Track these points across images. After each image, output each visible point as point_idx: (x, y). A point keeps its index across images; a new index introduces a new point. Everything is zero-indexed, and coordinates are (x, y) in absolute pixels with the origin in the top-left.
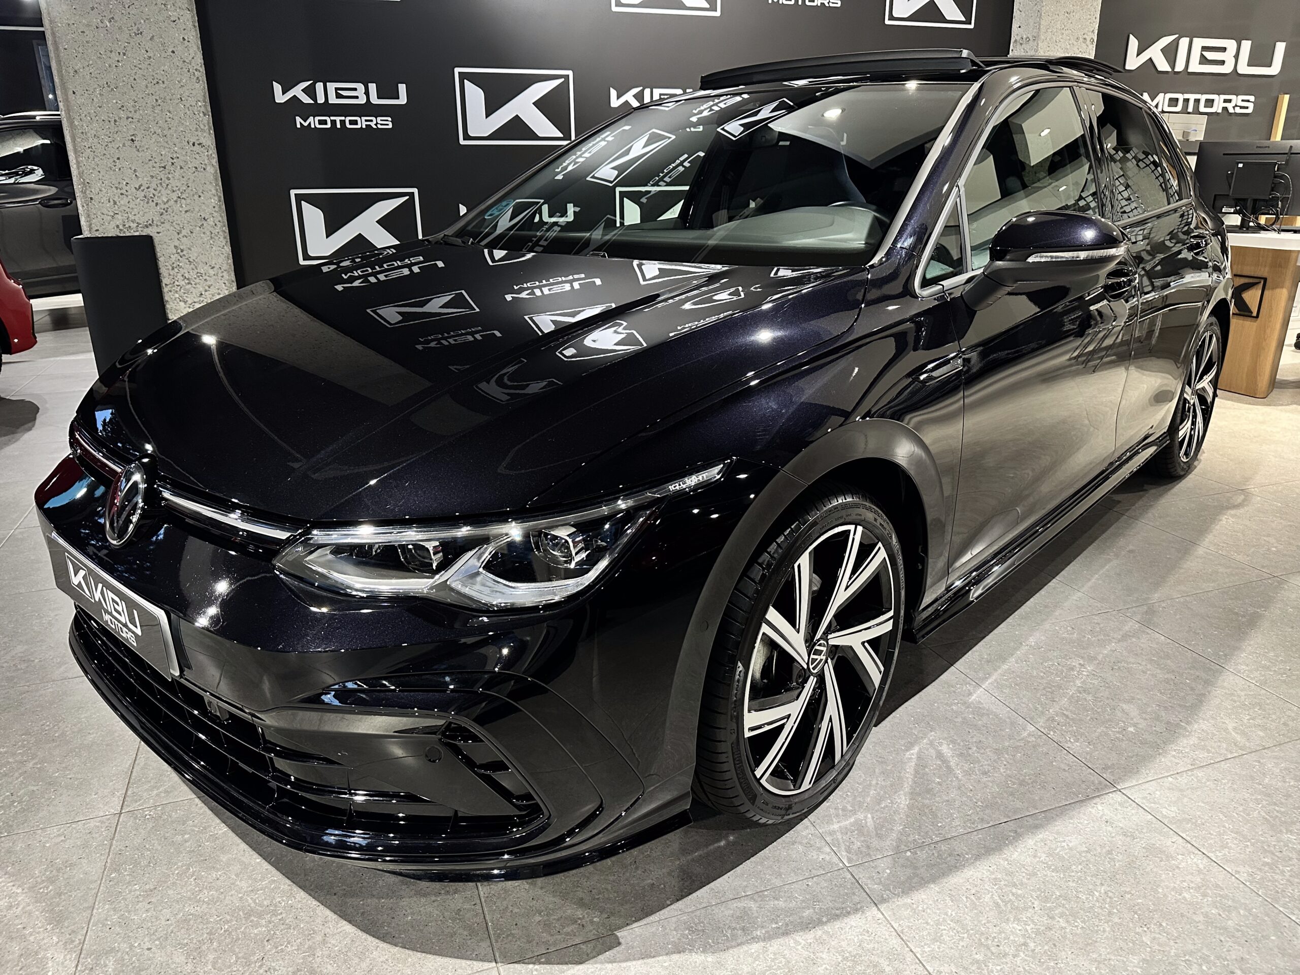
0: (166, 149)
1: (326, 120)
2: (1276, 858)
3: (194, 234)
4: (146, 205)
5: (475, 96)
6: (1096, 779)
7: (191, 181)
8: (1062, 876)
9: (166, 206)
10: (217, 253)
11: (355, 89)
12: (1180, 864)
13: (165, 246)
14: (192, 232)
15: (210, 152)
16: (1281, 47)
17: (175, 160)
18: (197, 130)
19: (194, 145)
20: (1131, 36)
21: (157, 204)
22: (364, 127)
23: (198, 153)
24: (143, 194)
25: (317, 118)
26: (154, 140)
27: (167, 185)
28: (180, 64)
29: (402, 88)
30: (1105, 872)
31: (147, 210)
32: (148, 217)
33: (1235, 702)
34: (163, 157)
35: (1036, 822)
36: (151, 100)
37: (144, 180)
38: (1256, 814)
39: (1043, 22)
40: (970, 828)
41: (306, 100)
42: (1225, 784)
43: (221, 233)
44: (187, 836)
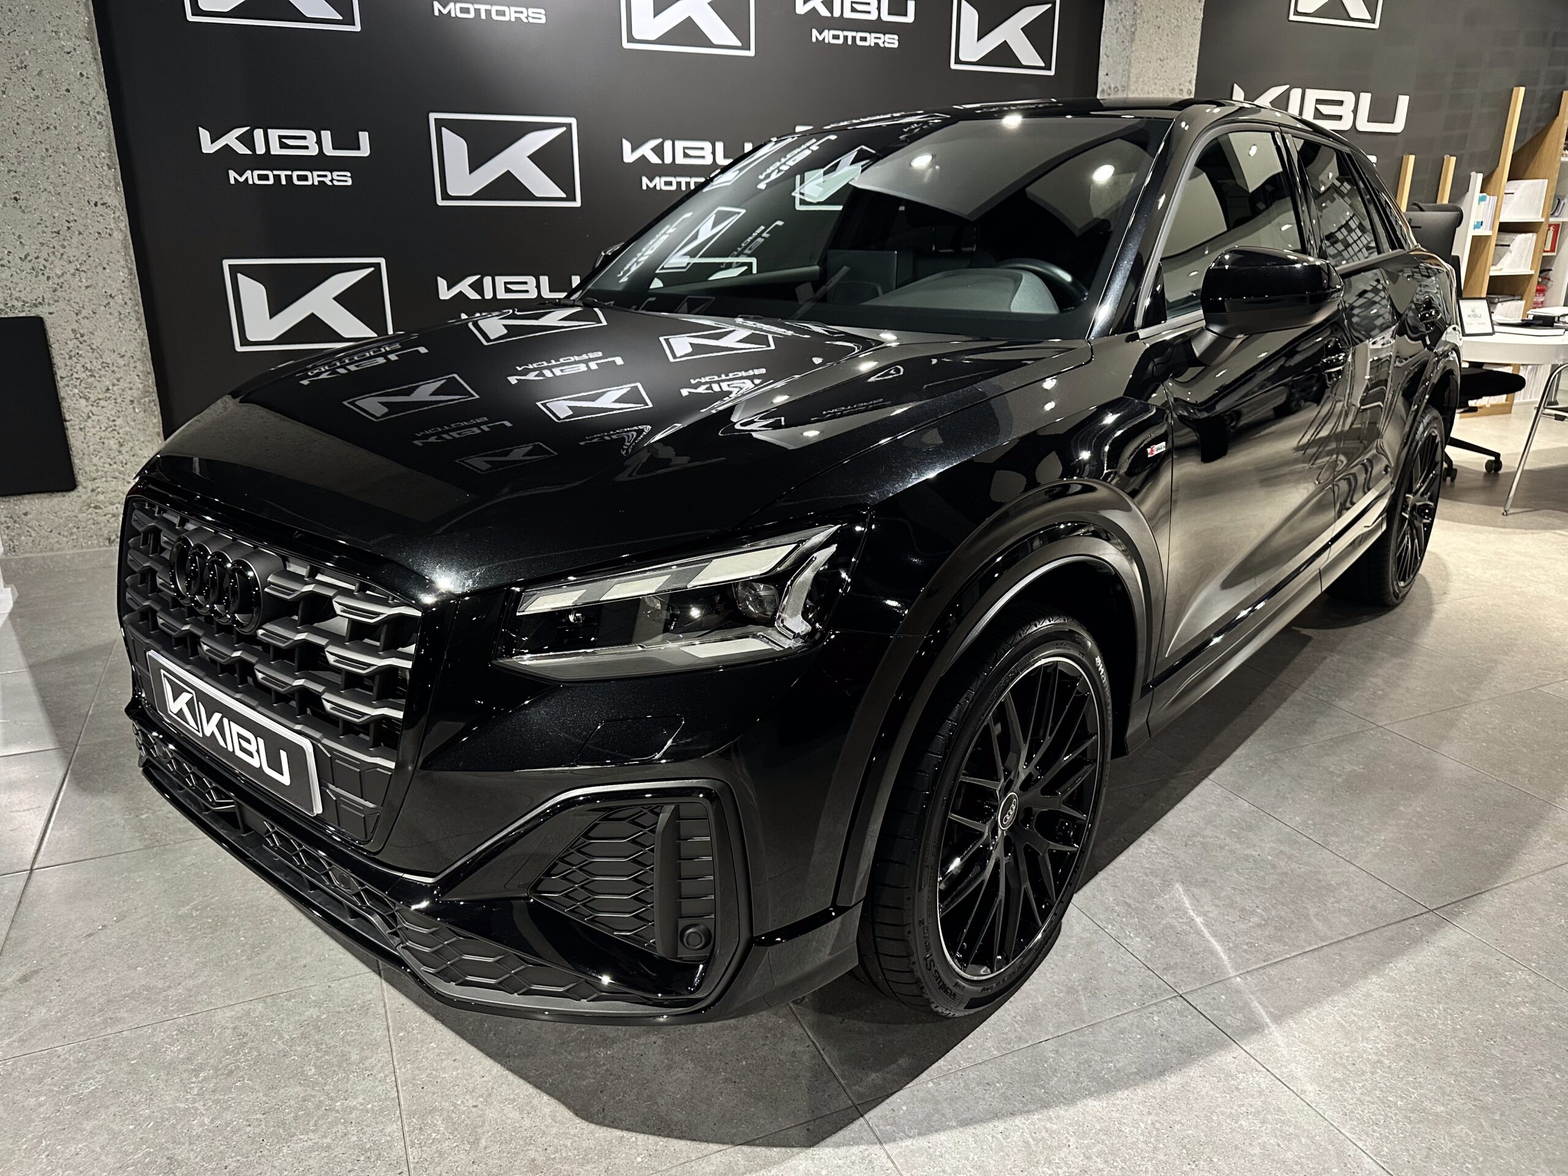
0: (61, 211)
1: (267, 175)
2: (1348, 1073)
3: (97, 315)
4: (34, 279)
5: (456, 148)
6: (1154, 982)
7: (93, 249)
8: (1105, 1105)
9: (62, 280)
10: (128, 338)
11: (304, 138)
12: (1239, 1084)
13: (59, 330)
14: (94, 313)
15: (118, 214)
16: (1403, 102)
17: (72, 224)
18: (100, 187)
19: (96, 205)
20: (1235, 85)
21: (48, 278)
22: (316, 183)
23: (101, 215)
24: (30, 265)
25: (256, 173)
26: (43, 199)
27: (62, 255)
28: (78, 106)
29: (364, 137)
30: (1155, 1098)
31: (36, 286)
32: (38, 293)
33: (1320, 881)
34: (56, 220)
35: (1081, 1039)
36: (40, 150)
37: (31, 248)
38: (1330, 1019)
39: (1134, 71)
40: (1004, 1049)
41: (242, 150)
42: (1299, 983)
43: (132, 314)
44: (42, 1098)
